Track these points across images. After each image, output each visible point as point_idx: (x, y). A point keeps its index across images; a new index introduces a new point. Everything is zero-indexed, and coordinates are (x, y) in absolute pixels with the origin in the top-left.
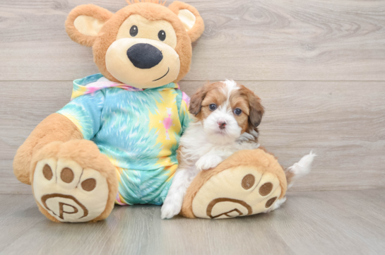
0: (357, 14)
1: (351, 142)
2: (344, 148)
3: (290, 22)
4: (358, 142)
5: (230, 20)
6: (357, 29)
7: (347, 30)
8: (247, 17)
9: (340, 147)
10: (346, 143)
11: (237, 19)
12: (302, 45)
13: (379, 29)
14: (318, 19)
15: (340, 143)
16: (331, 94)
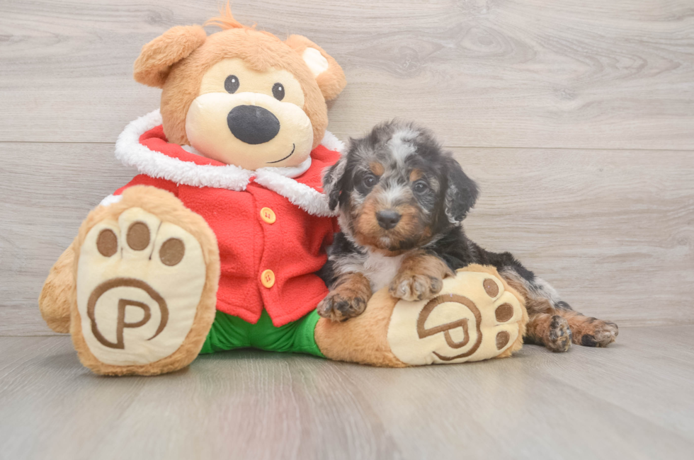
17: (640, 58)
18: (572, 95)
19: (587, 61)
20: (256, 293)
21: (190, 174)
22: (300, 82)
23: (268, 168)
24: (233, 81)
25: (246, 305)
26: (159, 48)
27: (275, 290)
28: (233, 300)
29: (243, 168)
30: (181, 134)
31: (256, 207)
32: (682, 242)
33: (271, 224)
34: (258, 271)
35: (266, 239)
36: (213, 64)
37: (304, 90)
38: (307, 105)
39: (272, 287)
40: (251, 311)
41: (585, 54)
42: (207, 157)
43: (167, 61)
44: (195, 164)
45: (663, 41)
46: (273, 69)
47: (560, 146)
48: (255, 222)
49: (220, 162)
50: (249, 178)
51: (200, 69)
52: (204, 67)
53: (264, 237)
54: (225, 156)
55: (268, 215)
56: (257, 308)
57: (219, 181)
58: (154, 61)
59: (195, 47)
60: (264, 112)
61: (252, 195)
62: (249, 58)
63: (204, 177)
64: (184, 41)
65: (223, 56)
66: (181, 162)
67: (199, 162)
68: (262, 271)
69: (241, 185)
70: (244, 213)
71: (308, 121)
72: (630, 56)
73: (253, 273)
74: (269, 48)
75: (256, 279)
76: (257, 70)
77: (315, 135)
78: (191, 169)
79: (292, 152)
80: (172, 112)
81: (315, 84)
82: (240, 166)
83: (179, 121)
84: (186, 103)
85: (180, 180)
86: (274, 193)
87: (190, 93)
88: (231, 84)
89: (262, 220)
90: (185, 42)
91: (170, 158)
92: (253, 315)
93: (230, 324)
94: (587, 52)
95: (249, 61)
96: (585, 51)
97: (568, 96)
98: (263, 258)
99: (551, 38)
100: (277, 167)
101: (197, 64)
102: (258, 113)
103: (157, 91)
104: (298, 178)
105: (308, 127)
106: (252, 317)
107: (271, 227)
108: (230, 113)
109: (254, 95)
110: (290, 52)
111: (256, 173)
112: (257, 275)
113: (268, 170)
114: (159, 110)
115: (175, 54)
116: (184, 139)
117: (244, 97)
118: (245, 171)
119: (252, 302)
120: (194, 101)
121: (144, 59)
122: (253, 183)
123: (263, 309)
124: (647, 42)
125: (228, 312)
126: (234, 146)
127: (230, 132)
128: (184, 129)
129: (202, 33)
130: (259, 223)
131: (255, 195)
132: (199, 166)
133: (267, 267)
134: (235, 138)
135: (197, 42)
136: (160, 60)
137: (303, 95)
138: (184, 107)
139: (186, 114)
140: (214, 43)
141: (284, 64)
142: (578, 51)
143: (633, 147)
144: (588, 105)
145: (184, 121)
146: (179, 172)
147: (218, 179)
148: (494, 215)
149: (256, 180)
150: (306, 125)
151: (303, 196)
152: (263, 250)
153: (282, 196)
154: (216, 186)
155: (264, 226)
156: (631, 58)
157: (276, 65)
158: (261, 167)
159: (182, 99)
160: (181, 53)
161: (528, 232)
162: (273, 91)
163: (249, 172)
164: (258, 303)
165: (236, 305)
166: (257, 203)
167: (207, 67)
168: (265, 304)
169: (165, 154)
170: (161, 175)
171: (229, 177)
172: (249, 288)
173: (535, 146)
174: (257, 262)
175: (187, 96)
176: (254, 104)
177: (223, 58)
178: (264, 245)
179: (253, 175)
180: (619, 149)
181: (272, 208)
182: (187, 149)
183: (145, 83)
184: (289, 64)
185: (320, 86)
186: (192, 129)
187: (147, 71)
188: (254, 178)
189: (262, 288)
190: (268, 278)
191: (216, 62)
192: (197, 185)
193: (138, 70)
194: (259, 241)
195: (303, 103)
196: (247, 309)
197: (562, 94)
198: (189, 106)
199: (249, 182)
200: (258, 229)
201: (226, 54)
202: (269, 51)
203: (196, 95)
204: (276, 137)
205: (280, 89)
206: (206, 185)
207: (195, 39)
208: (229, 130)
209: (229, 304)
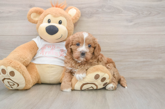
0: (150, 7)
1: (147, 60)
2: (144, 62)
3: (122, 11)
4: (150, 60)
5: (97, 11)
6: (150, 14)
7: (146, 14)
8: (104, 9)
9: (142, 61)
10: (144, 60)
11: (101, 10)
12: (127, 20)
13: (159, 13)
14: (134, 10)
15: (142, 60)
16: (139, 40)
18: (131, 21)
19: (136, 13)
32: (160, 58)
45: (156, 7)
47: (128, 34)
99: (126, 7)
143: (147, 34)
148: (111, 51)
156: (147, 12)
161: (119, 55)
173: (121, 34)
180: (143, 35)
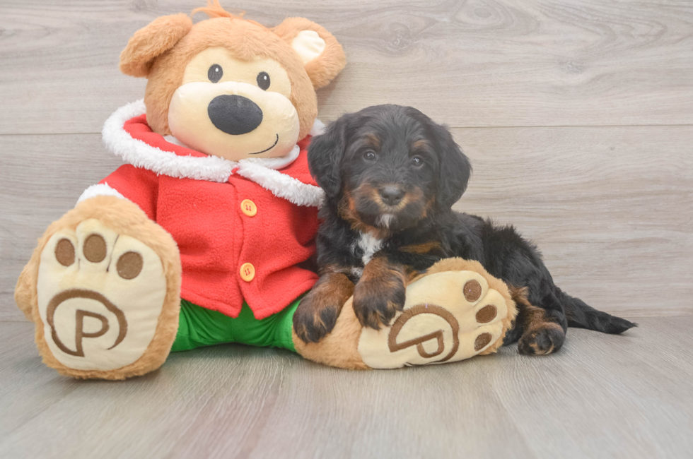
17: (659, 23)
18: (579, 68)
19: (598, 30)
20: (236, 287)
21: (171, 164)
22: (287, 70)
23: (251, 159)
24: (217, 70)
25: (225, 299)
26: (145, 39)
27: (255, 284)
28: (212, 294)
29: (225, 159)
30: (164, 125)
31: (237, 199)
33: (252, 217)
34: (237, 265)
35: (245, 233)
36: (197, 53)
37: (291, 79)
38: (294, 94)
39: (252, 281)
40: (231, 305)
41: (595, 22)
42: (188, 148)
43: (153, 52)
44: (175, 155)
46: (258, 58)
47: (566, 124)
48: (236, 214)
49: (202, 153)
50: (231, 169)
51: (184, 57)
52: (188, 55)
53: (243, 230)
54: (206, 148)
55: (249, 208)
56: (238, 302)
57: (200, 173)
58: (140, 52)
59: (180, 36)
60: (246, 101)
61: (234, 186)
62: (233, 47)
63: (184, 168)
64: (170, 30)
65: (207, 46)
66: (161, 151)
67: (179, 152)
68: (241, 265)
69: (223, 176)
70: (224, 205)
71: (294, 109)
72: (647, 22)
73: (232, 267)
74: (256, 38)
75: (235, 273)
76: (242, 58)
77: (301, 125)
78: (172, 159)
79: (276, 143)
80: (155, 102)
81: (304, 73)
82: (222, 158)
83: (162, 111)
84: (169, 93)
85: (160, 170)
86: (258, 185)
87: (172, 83)
88: (215, 74)
89: (242, 213)
90: (171, 32)
91: (151, 147)
92: (233, 309)
93: (209, 318)
94: (597, 20)
95: (233, 50)
96: (595, 18)
97: (575, 69)
98: (242, 252)
99: (556, 7)
100: (261, 158)
101: (181, 53)
102: (239, 103)
103: (143, 81)
104: (282, 170)
105: (293, 117)
106: (233, 311)
107: (252, 220)
108: (211, 102)
109: (238, 84)
110: (277, 41)
111: (239, 164)
112: (236, 269)
113: (251, 162)
114: (142, 100)
115: (161, 45)
116: (167, 129)
117: (226, 87)
118: (227, 161)
119: (231, 296)
120: (177, 90)
121: (131, 51)
122: (235, 174)
123: (244, 302)
124: (667, 6)
125: (208, 306)
126: (214, 136)
127: (211, 122)
128: (166, 119)
129: (188, 21)
130: (240, 216)
131: (237, 187)
132: (179, 157)
133: (246, 260)
134: (216, 128)
135: (183, 31)
136: (147, 51)
137: (290, 84)
138: (167, 97)
139: (169, 104)
140: (200, 31)
141: (270, 53)
142: (586, 19)
143: (649, 123)
144: (598, 78)
145: (167, 111)
146: (159, 162)
147: (198, 170)
148: (492, 199)
149: (238, 172)
150: (292, 115)
151: (286, 187)
152: (243, 244)
153: (265, 189)
154: (197, 177)
155: (244, 218)
156: (648, 25)
157: (261, 54)
158: (244, 158)
159: (165, 89)
160: (167, 44)
161: (530, 216)
162: (258, 80)
163: (233, 163)
164: (238, 297)
165: (215, 300)
166: (238, 194)
167: (191, 55)
168: (246, 297)
169: (147, 143)
170: (141, 164)
171: (211, 168)
172: (229, 282)
173: (538, 125)
174: (236, 256)
175: (170, 86)
176: (236, 93)
177: (208, 47)
178: (243, 238)
179: (235, 166)
180: (633, 126)
181: (253, 200)
182: (170, 140)
183: (131, 75)
184: (275, 53)
185: (309, 74)
186: (174, 120)
187: (134, 63)
188: (237, 169)
189: (241, 282)
190: (247, 272)
191: (200, 51)
192: (176, 176)
193: (125, 63)
194: (239, 234)
195: (290, 92)
196: (226, 302)
197: (568, 67)
198: (172, 95)
199: (232, 174)
200: (238, 221)
201: (210, 42)
202: (255, 40)
203: (179, 84)
204: (259, 128)
205: (265, 78)
206: (185, 176)
207: (181, 28)
208: (209, 120)
209: (208, 298)
